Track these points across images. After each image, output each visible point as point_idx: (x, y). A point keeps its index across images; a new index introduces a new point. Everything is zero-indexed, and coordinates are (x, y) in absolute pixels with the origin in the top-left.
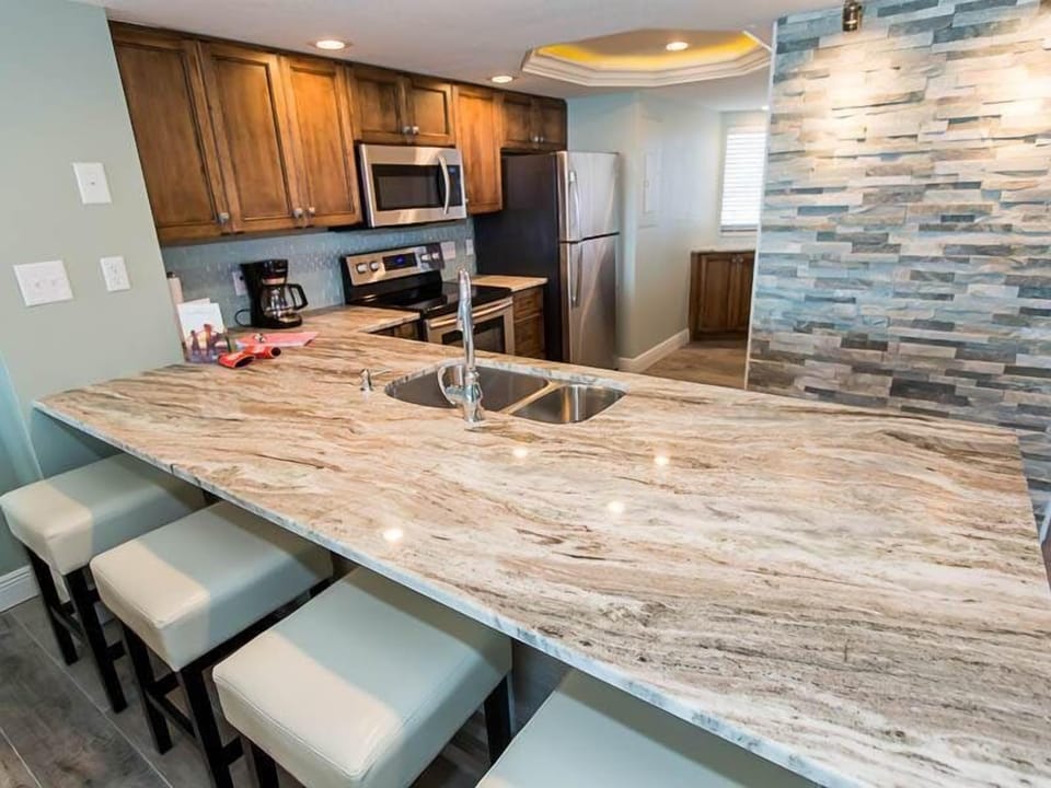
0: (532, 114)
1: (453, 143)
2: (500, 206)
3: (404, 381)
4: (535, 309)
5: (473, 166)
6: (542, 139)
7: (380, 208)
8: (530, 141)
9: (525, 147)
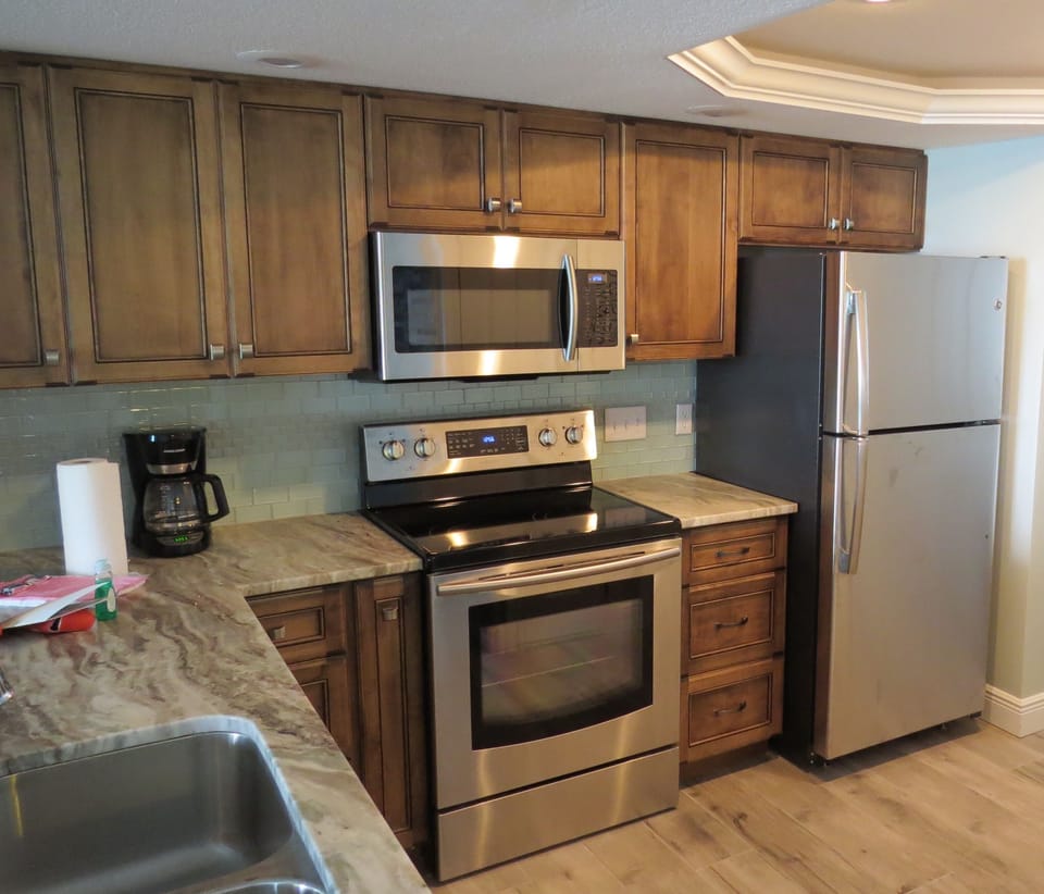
0: (829, 176)
1: (614, 228)
2: (729, 347)
3: (49, 760)
4: (761, 564)
5: (663, 271)
6: (849, 224)
7: (403, 345)
8: (822, 226)
9: (806, 238)
